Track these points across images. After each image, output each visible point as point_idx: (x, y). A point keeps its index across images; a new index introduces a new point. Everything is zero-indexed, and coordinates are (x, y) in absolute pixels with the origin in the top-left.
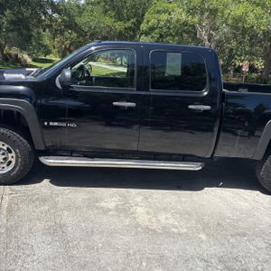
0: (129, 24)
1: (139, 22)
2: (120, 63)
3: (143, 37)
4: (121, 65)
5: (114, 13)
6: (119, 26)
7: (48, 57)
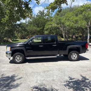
0: (41, 28)
1: (44, 27)
2: (39, 39)
3: (45, 31)
4: (40, 40)
5: (36, 26)
6: (38, 29)
7: (17, 40)
